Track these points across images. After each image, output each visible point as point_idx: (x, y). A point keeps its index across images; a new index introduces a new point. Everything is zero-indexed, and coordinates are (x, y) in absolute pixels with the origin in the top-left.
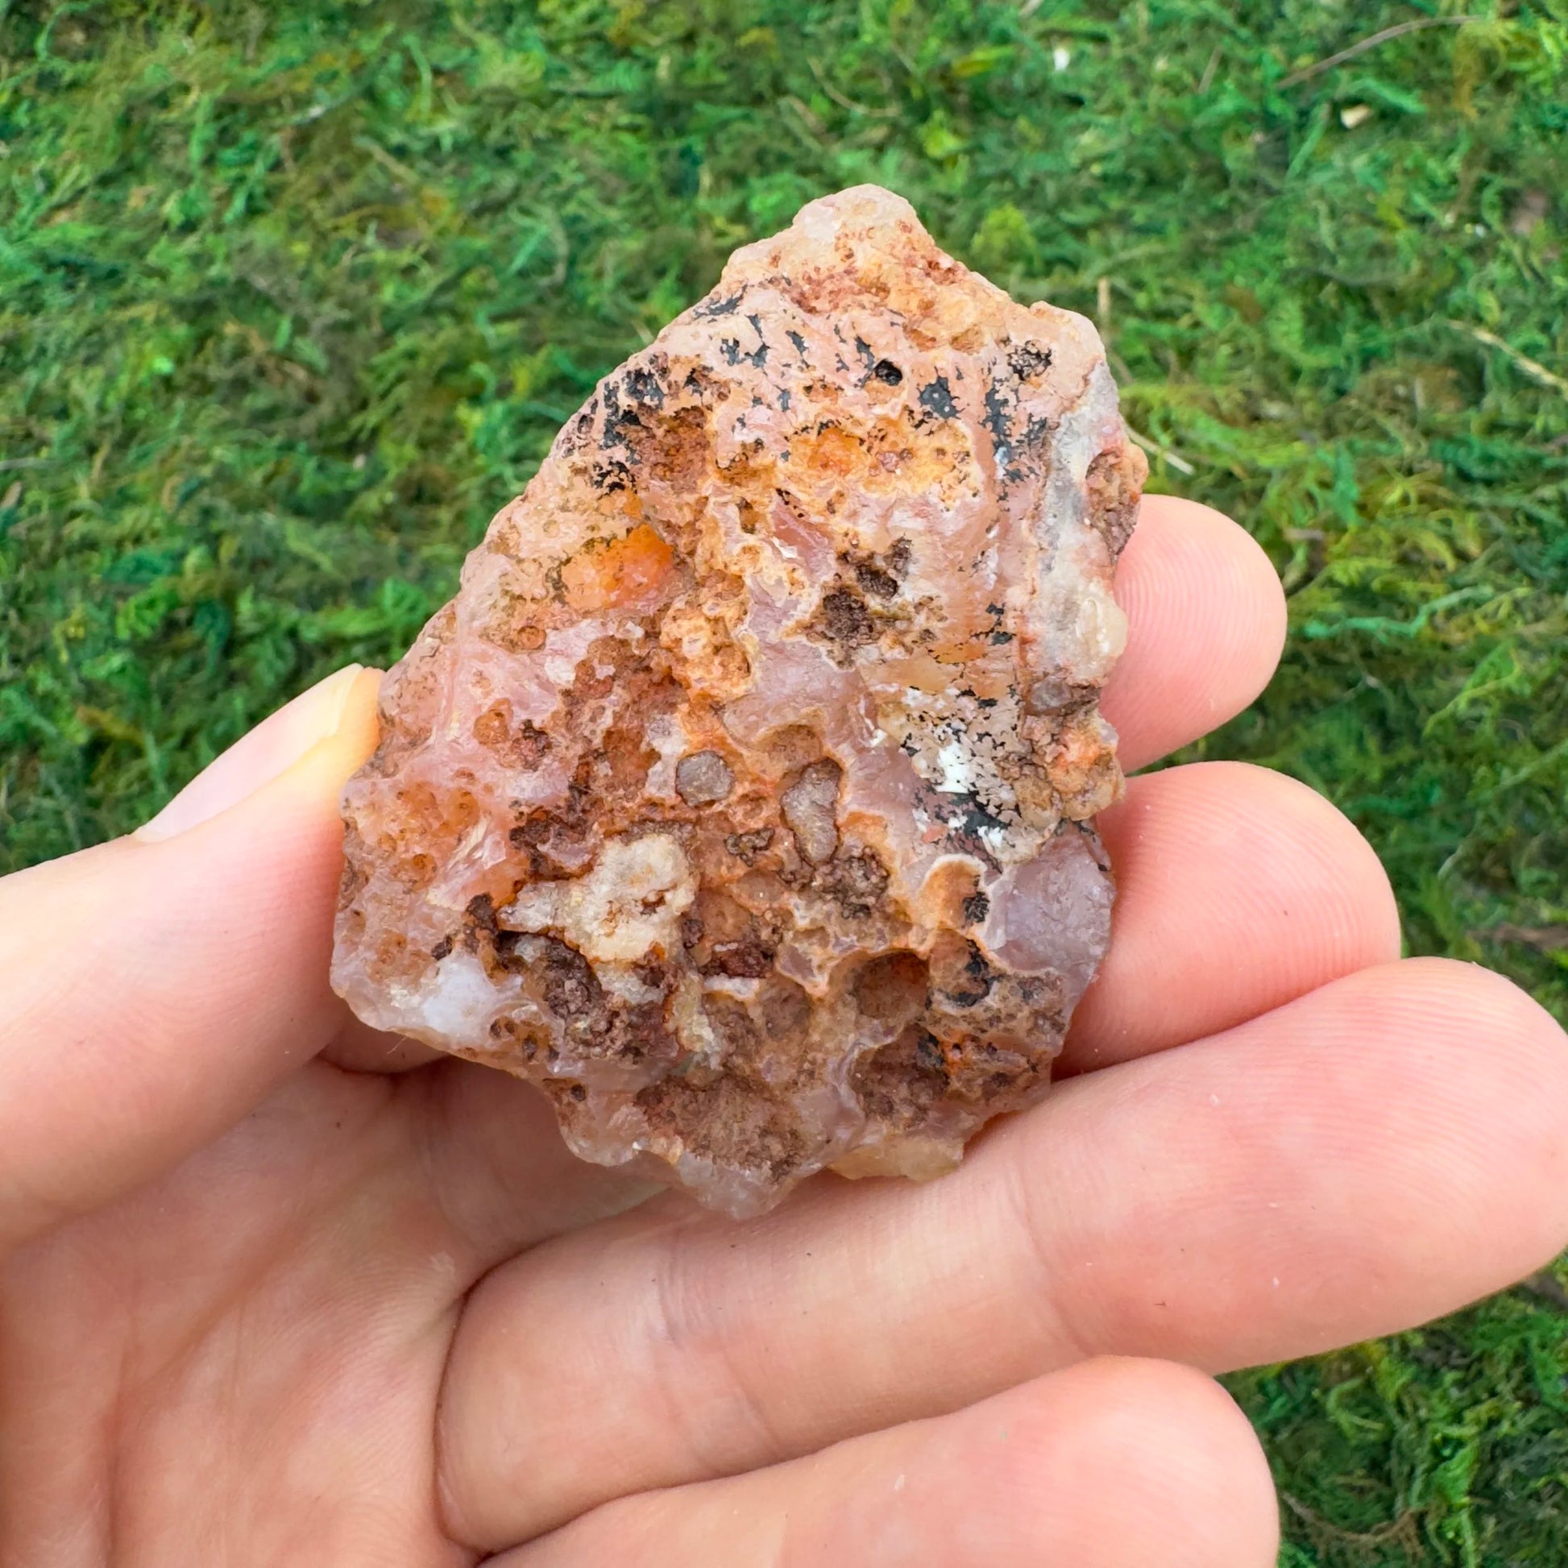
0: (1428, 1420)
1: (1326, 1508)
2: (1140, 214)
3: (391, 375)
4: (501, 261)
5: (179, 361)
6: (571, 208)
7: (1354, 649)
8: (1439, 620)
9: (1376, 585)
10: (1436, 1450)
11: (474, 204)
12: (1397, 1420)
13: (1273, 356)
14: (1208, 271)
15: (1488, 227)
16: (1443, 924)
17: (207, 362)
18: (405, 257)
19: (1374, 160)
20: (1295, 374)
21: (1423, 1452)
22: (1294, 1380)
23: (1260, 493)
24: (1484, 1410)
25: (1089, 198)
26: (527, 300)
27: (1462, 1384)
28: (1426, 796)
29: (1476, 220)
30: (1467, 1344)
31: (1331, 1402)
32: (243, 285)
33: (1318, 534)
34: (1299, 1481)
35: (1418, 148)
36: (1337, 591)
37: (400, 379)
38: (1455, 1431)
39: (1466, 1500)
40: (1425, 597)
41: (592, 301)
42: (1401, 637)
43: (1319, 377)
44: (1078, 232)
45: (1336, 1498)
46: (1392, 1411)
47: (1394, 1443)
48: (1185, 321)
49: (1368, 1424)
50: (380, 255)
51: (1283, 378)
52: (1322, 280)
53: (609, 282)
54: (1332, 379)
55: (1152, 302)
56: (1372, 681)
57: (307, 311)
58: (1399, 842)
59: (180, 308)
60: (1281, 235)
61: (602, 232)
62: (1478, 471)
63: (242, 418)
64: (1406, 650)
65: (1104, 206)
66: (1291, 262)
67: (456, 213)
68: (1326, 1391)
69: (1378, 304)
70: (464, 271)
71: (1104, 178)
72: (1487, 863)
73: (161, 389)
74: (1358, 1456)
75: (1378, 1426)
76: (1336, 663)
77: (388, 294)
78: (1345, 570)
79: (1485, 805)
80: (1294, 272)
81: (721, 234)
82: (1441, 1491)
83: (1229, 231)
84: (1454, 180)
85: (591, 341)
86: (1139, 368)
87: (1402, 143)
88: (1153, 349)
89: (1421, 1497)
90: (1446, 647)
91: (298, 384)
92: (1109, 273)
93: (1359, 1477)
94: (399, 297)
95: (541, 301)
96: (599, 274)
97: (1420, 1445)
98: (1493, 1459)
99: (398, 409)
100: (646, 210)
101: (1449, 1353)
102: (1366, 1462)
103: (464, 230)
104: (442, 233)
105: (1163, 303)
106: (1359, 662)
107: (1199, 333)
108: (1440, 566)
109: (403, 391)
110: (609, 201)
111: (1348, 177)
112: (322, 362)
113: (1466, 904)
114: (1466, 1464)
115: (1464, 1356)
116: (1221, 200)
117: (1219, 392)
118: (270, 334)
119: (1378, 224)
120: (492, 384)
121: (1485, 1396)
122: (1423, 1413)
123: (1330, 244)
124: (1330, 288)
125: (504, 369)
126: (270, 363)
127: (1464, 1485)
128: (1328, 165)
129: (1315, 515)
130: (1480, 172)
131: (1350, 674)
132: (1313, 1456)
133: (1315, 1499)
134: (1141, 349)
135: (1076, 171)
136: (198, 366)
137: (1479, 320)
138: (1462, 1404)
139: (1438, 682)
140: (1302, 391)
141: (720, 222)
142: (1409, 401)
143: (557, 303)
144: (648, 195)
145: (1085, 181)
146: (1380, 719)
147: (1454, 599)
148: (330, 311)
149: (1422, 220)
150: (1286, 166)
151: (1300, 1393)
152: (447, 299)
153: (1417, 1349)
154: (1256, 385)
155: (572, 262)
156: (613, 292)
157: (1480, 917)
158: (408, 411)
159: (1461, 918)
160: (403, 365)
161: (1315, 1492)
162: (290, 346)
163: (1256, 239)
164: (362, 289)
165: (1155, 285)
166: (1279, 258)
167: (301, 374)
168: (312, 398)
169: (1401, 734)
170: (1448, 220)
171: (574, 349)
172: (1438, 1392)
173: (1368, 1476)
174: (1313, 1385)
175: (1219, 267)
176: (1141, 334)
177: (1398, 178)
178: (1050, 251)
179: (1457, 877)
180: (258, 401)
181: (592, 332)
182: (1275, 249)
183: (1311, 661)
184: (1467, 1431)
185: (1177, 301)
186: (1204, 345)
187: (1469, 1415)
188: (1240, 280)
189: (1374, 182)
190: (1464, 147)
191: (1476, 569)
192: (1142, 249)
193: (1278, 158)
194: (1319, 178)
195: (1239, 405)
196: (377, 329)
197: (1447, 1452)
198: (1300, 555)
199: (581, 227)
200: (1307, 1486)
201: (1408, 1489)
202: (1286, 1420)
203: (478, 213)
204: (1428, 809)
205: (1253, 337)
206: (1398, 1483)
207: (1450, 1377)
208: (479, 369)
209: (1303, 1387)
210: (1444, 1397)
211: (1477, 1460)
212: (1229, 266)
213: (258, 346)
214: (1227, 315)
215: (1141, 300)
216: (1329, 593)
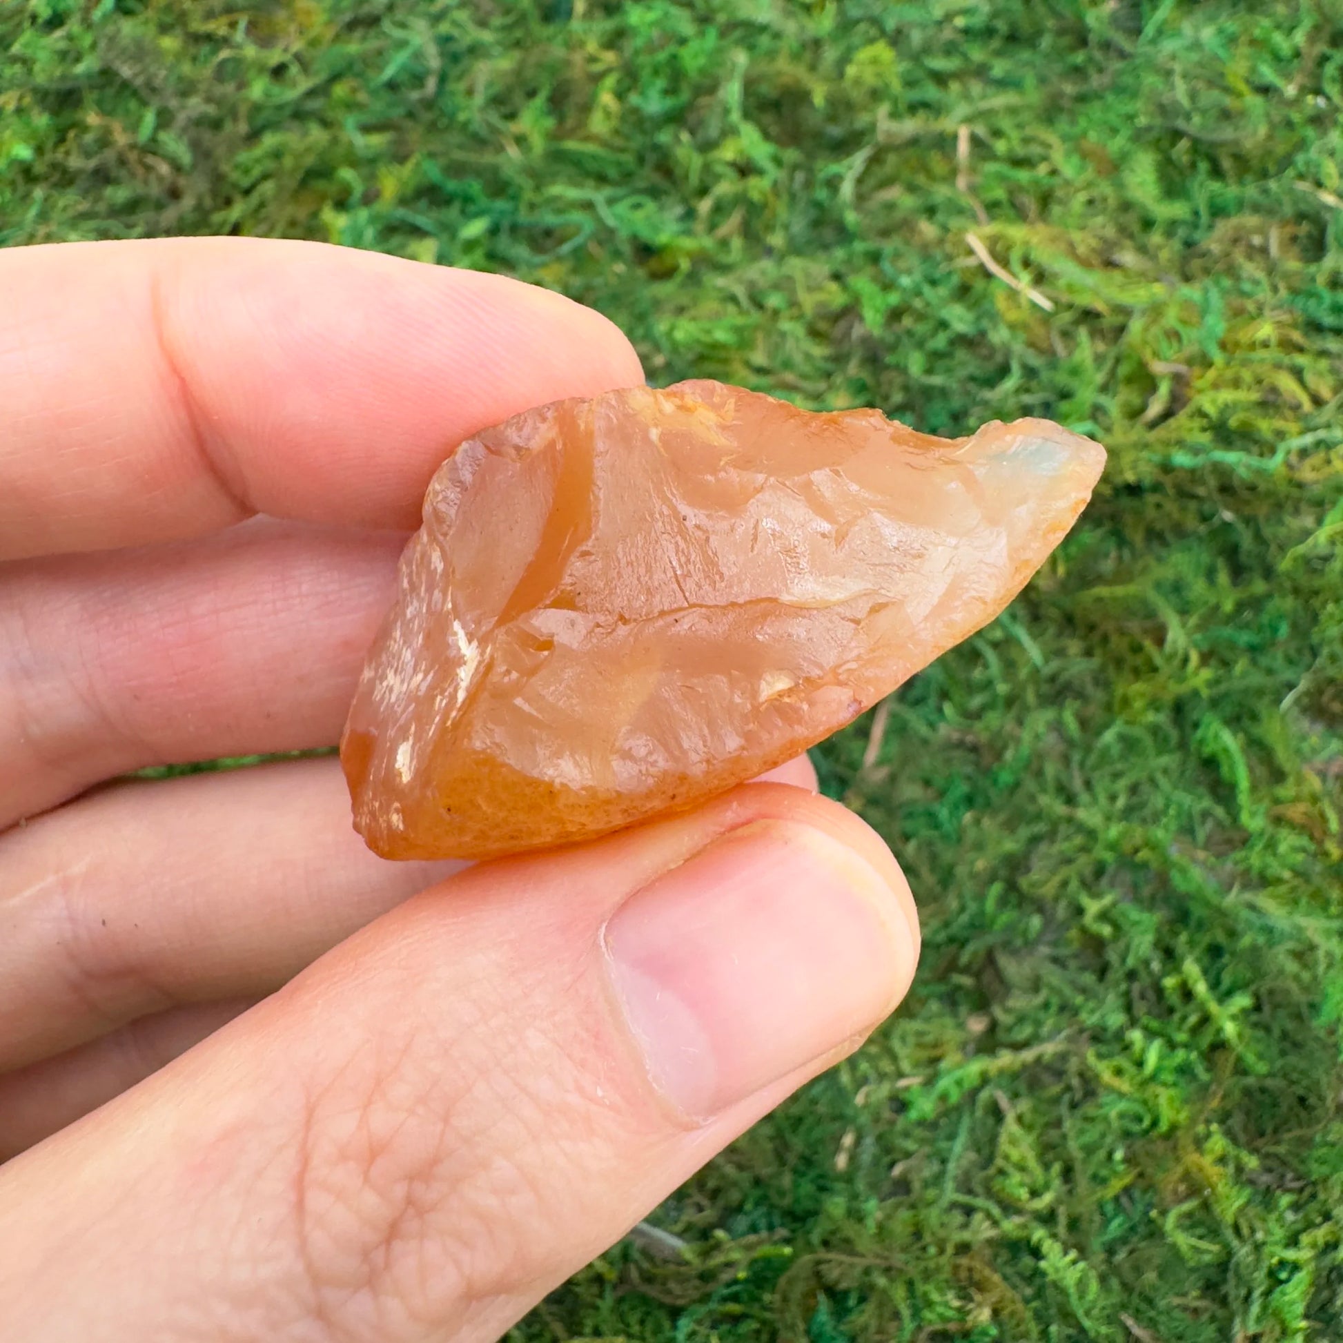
0: (1264, 1243)
1: (1162, 1328)
2: (999, 68)
3: (256, 172)
4: (371, 73)
5: (39, 150)
6: (444, 28)
7: (1213, 482)
8: (1294, 459)
9: (1233, 422)
10: (1272, 1274)
11: (348, 17)
12: (1235, 1243)
13: (1126, 206)
14: (1063, 125)
15: (1328, 98)
16: (1282, 756)
17: (67, 153)
18: (275, 57)
19: (1221, 31)
20: (1148, 224)
21: (1260, 1275)
22: (1131, 1198)
23: (1121, 330)
24: (1321, 1234)
25: (950, 49)
26: (397, 113)
27: (1296, 1207)
28: (1275, 630)
29: (1318, 91)
30: (1302, 1168)
31: (1170, 1222)
32: (107, 74)
33: (1183, 368)
34: (1135, 1300)
35: (1266, 22)
36: (1205, 422)
37: (265, 177)
38: (1291, 1255)
39: (1303, 1324)
40: (1281, 435)
41: (462, 117)
42: (1260, 472)
43: (1171, 227)
44: (941, 79)
45: (1172, 1319)
46: (1229, 1234)
47: (1232, 1266)
48: (1043, 169)
49: (1203, 1245)
50: (250, 51)
51: (1136, 227)
52: (1177, 135)
53: (479, 99)
54: (1182, 232)
55: (1010, 150)
56: (1228, 516)
57: (173, 103)
58: (1244, 675)
59: (43, 97)
60: (1134, 94)
61: (475, 50)
62: (1328, 320)
63: (101, 207)
64: (1262, 487)
65: (965, 57)
66: (1142, 121)
67: (329, 23)
68: (1164, 1213)
69: (1227, 164)
70: (335, 78)
71: (966, 31)
72: (1325, 698)
73: (20, 180)
74: (1193, 1278)
75: (1215, 1248)
76: (1194, 497)
77: (258, 89)
78: (1210, 402)
79: (1331, 642)
80: (1149, 129)
81: (593, 59)
82: (1277, 1314)
83: (1084, 88)
84: (1297, 54)
85: (459, 155)
86: (997, 211)
87: (1247, 18)
88: (1011, 193)
89: (1259, 1320)
90: (1300, 485)
91: (161, 179)
92: (968, 120)
93: (1193, 1297)
94: (267, 94)
95: (411, 115)
96: (470, 92)
97: (1256, 1269)
98: (1329, 1283)
99: (262, 205)
100: (518, 33)
101: (1282, 1176)
102: (1200, 1284)
103: (337, 38)
104: (314, 43)
105: (1021, 151)
106: (1217, 496)
107: (1056, 181)
108: (1296, 407)
109: (268, 187)
110: (483, 23)
111: (1196, 45)
112: (186, 157)
113: (1304, 738)
114: (1302, 1287)
115: (1298, 1178)
116: (1079, 58)
117: (1076, 236)
118: (134, 127)
119: (1227, 90)
120: (358, 189)
121: (1319, 1220)
122: (1260, 1236)
123: (1185, 102)
124: (1184, 144)
125: (371, 177)
126: (132, 156)
127: (1300, 1308)
128: (1177, 33)
129: (1180, 350)
130: (1322, 48)
131: (1207, 507)
132: (1151, 1276)
133: (1151, 1319)
134: (999, 193)
135: (940, 24)
136: (59, 155)
137: (1319, 184)
138: (1299, 1226)
139: (1288, 519)
140: (1156, 238)
141: (592, 47)
142: (1264, 250)
143: (427, 116)
144: (522, 19)
145: (947, 34)
146: (1231, 553)
147: (1309, 439)
148: (196, 105)
149: (1265, 90)
150: (1138, 32)
151: (1137, 1213)
152: (315, 104)
153: (1252, 1171)
154: (1110, 232)
155: (443, 79)
156: (483, 109)
157: (1315, 751)
158: (271, 209)
159: (1298, 751)
160: (270, 165)
161: (1152, 1313)
162: (153, 140)
163: (1110, 98)
164: (229, 88)
165: (1015, 135)
166: (1130, 118)
167: (164, 169)
168: (175, 194)
169: (1250, 569)
170: (1291, 90)
171: (442, 161)
172: (1273, 1216)
173: (1202, 1297)
174: (1150, 1206)
175: (1073, 122)
176: (1002, 178)
177: (1244, 50)
178: (915, 95)
179: (1295, 711)
180: (119, 194)
181: (461, 147)
182: (1129, 108)
183: (1171, 491)
184: (1303, 1254)
185: (1035, 150)
186: (1059, 193)
187: (1305, 1239)
188: (1093, 136)
189: (1221, 53)
190: (1307, 24)
191: (1328, 412)
192: (1000, 100)
193: (1130, 24)
194: (1169, 46)
195: (1094, 250)
196: (243, 128)
197: (1283, 1276)
198: (1164, 389)
199: (453, 47)
200: (1143, 1306)
201: (1246, 1312)
202: (1124, 1240)
203: (351, 26)
204: (1273, 643)
205: (1105, 188)
206: (1236, 1305)
207: (1285, 1200)
208: (347, 174)
209: (1140, 1207)
210: (1281, 1219)
211: (1312, 1284)
212: (1083, 122)
213: (121, 139)
214: (1082, 169)
215: (1000, 146)
216: (1198, 423)
